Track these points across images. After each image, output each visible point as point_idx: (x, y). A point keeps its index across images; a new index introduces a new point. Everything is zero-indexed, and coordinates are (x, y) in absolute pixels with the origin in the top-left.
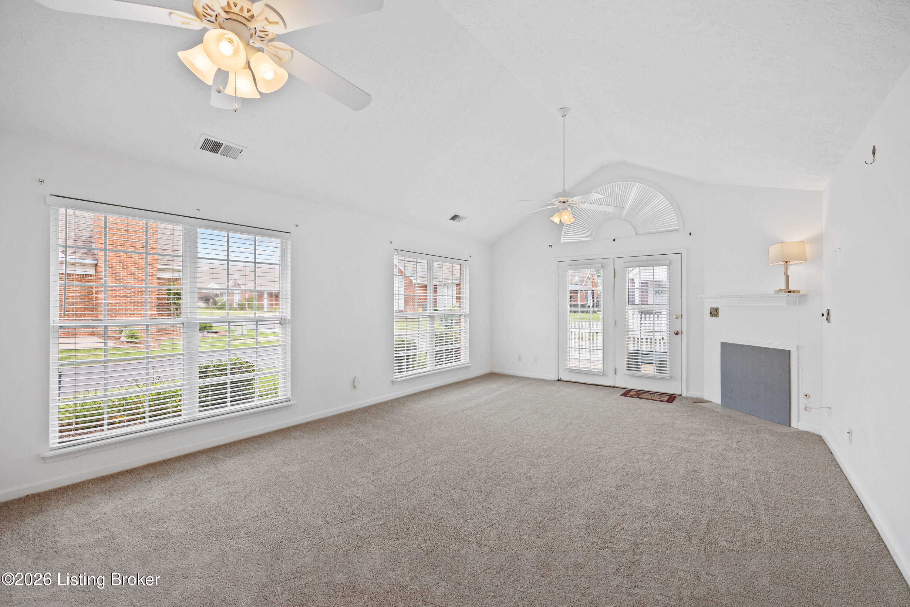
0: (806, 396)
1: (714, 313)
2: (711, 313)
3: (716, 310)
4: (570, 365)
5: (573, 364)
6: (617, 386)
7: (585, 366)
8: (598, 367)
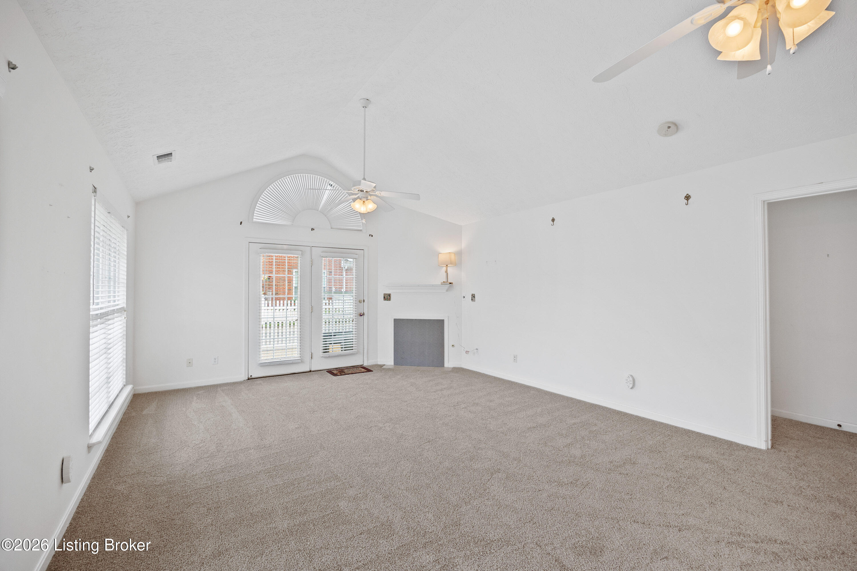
0: (453, 346)
1: (387, 297)
2: (384, 297)
3: (389, 295)
4: (262, 358)
5: (265, 357)
6: (312, 370)
7: (279, 356)
8: (295, 355)
